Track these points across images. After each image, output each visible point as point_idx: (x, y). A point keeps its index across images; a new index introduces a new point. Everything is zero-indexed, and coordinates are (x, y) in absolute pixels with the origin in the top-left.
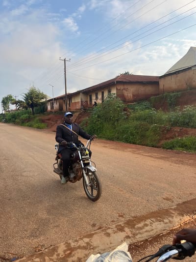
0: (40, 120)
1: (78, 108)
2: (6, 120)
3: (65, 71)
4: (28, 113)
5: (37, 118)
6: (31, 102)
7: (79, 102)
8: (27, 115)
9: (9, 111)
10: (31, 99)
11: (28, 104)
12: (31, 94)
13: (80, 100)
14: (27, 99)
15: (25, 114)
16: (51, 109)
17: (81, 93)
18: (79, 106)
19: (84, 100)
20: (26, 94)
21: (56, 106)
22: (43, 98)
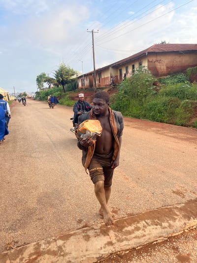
0: (69, 97)
1: (107, 84)
2: (40, 98)
3: (93, 44)
4: (60, 90)
5: (68, 96)
6: (61, 79)
7: (108, 77)
8: (59, 92)
9: (43, 89)
10: (61, 76)
11: (58, 81)
12: (61, 71)
13: (109, 76)
14: (57, 76)
15: (57, 92)
16: (82, 85)
17: (110, 68)
18: (108, 82)
19: (114, 75)
20: (56, 71)
21: (87, 82)
22: (73, 75)
